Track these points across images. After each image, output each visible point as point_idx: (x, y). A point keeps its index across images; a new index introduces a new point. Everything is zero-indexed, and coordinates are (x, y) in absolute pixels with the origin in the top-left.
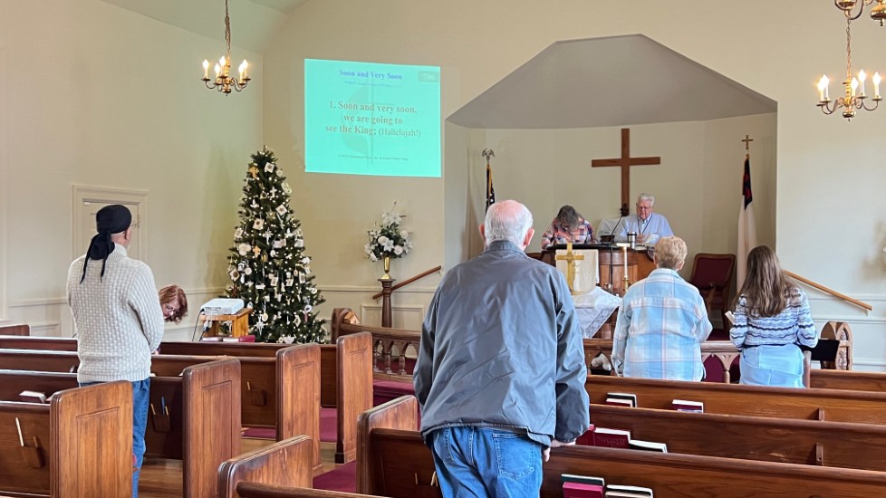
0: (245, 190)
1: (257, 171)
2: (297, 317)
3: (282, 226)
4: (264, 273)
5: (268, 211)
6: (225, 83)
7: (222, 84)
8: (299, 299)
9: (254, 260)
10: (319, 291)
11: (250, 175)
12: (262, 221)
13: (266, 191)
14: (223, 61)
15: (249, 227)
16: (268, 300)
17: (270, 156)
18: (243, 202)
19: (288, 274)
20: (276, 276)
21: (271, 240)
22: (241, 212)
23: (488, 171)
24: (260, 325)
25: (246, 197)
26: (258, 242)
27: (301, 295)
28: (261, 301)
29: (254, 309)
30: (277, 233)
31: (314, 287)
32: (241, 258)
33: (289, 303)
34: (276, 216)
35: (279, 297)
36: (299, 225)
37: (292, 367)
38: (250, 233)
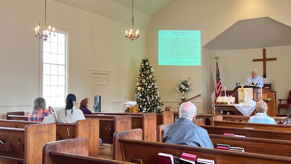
0: (140, 70)
2: (155, 109)
3: (151, 81)
4: (145, 96)
5: (146, 77)
6: (132, 37)
8: (156, 104)
9: (142, 92)
11: (141, 66)
12: (144, 80)
13: (146, 71)
14: (131, 30)
15: (141, 82)
16: (146, 104)
17: (147, 60)
19: (152, 96)
20: (149, 97)
21: (147, 85)
22: (138, 77)
23: (217, 64)
24: (144, 111)
25: (140, 73)
26: (143, 86)
29: (142, 107)
30: (149, 83)
31: (160, 100)
32: (138, 91)
33: (152, 105)
34: (149, 78)
35: (149, 103)
36: (156, 81)
37: (147, 119)
38: (141, 84)
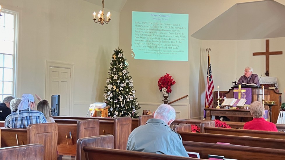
0: (111, 64)
1: (116, 57)
2: (130, 114)
3: (125, 78)
4: (117, 96)
5: (119, 72)
6: (101, 21)
7: (100, 21)
8: (131, 106)
9: (114, 91)
10: (138, 104)
11: (113, 58)
12: (117, 76)
13: (119, 64)
14: (101, 12)
15: (112, 78)
16: (119, 107)
17: (121, 51)
18: (110, 69)
19: (127, 97)
20: (122, 97)
21: (120, 83)
22: (109, 73)
23: (208, 57)
24: (115, 116)
25: (111, 67)
26: (115, 84)
27: (131, 105)
28: (116, 107)
29: (113, 110)
30: (123, 81)
31: (137, 102)
32: (109, 90)
33: (126, 108)
34: (123, 74)
35: (123, 106)
36: (131, 78)
37: (120, 124)
38: (112, 81)
